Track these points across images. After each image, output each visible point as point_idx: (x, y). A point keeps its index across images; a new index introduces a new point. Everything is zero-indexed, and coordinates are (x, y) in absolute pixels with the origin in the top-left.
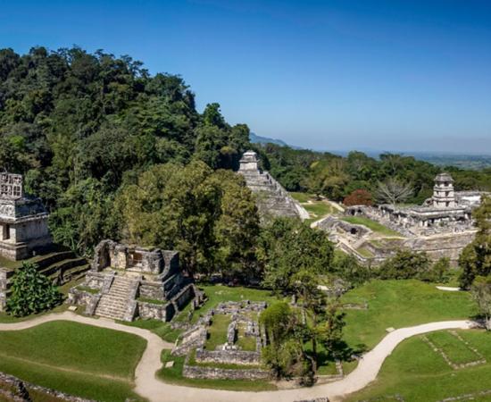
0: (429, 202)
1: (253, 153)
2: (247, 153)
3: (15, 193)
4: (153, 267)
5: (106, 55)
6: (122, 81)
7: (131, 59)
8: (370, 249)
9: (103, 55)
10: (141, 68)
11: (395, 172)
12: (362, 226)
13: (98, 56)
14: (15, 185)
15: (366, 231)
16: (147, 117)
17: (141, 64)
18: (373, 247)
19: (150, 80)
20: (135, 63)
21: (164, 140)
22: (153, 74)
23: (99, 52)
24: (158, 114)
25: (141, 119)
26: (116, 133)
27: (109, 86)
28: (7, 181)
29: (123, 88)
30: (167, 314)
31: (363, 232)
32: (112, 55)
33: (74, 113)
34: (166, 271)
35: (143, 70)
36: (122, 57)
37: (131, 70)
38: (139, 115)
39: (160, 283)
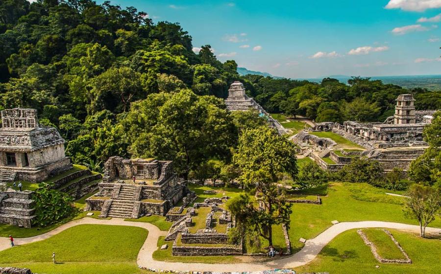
0: (390, 120)
1: (239, 84)
2: (234, 84)
3: (29, 125)
4: (152, 174)
5: (113, 6)
6: (128, 29)
7: (136, 10)
8: (334, 157)
9: (110, 7)
10: (145, 17)
11: (361, 95)
12: (328, 139)
13: (106, 7)
14: (28, 118)
15: (331, 143)
16: (151, 58)
17: (145, 14)
18: (335, 156)
19: (153, 28)
20: (140, 13)
21: (164, 75)
22: (155, 23)
23: (106, 3)
24: (160, 55)
25: (146, 60)
26: (123, 71)
27: (117, 33)
28: (20, 115)
29: (129, 34)
30: (164, 210)
31: (328, 144)
32: (118, 7)
33: (86, 55)
34: (162, 177)
35: (147, 19)
36: (128, 8)
37: (136, 19)
38: (144, 57)
39: (158, 186)
